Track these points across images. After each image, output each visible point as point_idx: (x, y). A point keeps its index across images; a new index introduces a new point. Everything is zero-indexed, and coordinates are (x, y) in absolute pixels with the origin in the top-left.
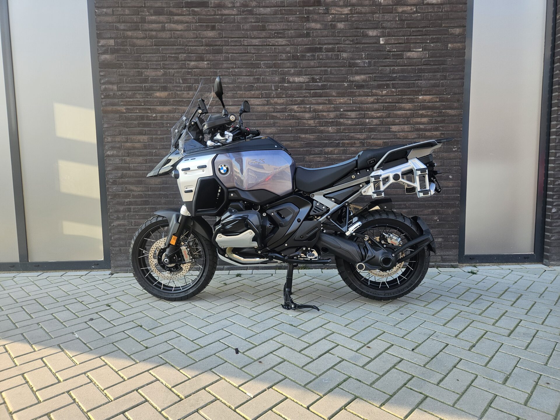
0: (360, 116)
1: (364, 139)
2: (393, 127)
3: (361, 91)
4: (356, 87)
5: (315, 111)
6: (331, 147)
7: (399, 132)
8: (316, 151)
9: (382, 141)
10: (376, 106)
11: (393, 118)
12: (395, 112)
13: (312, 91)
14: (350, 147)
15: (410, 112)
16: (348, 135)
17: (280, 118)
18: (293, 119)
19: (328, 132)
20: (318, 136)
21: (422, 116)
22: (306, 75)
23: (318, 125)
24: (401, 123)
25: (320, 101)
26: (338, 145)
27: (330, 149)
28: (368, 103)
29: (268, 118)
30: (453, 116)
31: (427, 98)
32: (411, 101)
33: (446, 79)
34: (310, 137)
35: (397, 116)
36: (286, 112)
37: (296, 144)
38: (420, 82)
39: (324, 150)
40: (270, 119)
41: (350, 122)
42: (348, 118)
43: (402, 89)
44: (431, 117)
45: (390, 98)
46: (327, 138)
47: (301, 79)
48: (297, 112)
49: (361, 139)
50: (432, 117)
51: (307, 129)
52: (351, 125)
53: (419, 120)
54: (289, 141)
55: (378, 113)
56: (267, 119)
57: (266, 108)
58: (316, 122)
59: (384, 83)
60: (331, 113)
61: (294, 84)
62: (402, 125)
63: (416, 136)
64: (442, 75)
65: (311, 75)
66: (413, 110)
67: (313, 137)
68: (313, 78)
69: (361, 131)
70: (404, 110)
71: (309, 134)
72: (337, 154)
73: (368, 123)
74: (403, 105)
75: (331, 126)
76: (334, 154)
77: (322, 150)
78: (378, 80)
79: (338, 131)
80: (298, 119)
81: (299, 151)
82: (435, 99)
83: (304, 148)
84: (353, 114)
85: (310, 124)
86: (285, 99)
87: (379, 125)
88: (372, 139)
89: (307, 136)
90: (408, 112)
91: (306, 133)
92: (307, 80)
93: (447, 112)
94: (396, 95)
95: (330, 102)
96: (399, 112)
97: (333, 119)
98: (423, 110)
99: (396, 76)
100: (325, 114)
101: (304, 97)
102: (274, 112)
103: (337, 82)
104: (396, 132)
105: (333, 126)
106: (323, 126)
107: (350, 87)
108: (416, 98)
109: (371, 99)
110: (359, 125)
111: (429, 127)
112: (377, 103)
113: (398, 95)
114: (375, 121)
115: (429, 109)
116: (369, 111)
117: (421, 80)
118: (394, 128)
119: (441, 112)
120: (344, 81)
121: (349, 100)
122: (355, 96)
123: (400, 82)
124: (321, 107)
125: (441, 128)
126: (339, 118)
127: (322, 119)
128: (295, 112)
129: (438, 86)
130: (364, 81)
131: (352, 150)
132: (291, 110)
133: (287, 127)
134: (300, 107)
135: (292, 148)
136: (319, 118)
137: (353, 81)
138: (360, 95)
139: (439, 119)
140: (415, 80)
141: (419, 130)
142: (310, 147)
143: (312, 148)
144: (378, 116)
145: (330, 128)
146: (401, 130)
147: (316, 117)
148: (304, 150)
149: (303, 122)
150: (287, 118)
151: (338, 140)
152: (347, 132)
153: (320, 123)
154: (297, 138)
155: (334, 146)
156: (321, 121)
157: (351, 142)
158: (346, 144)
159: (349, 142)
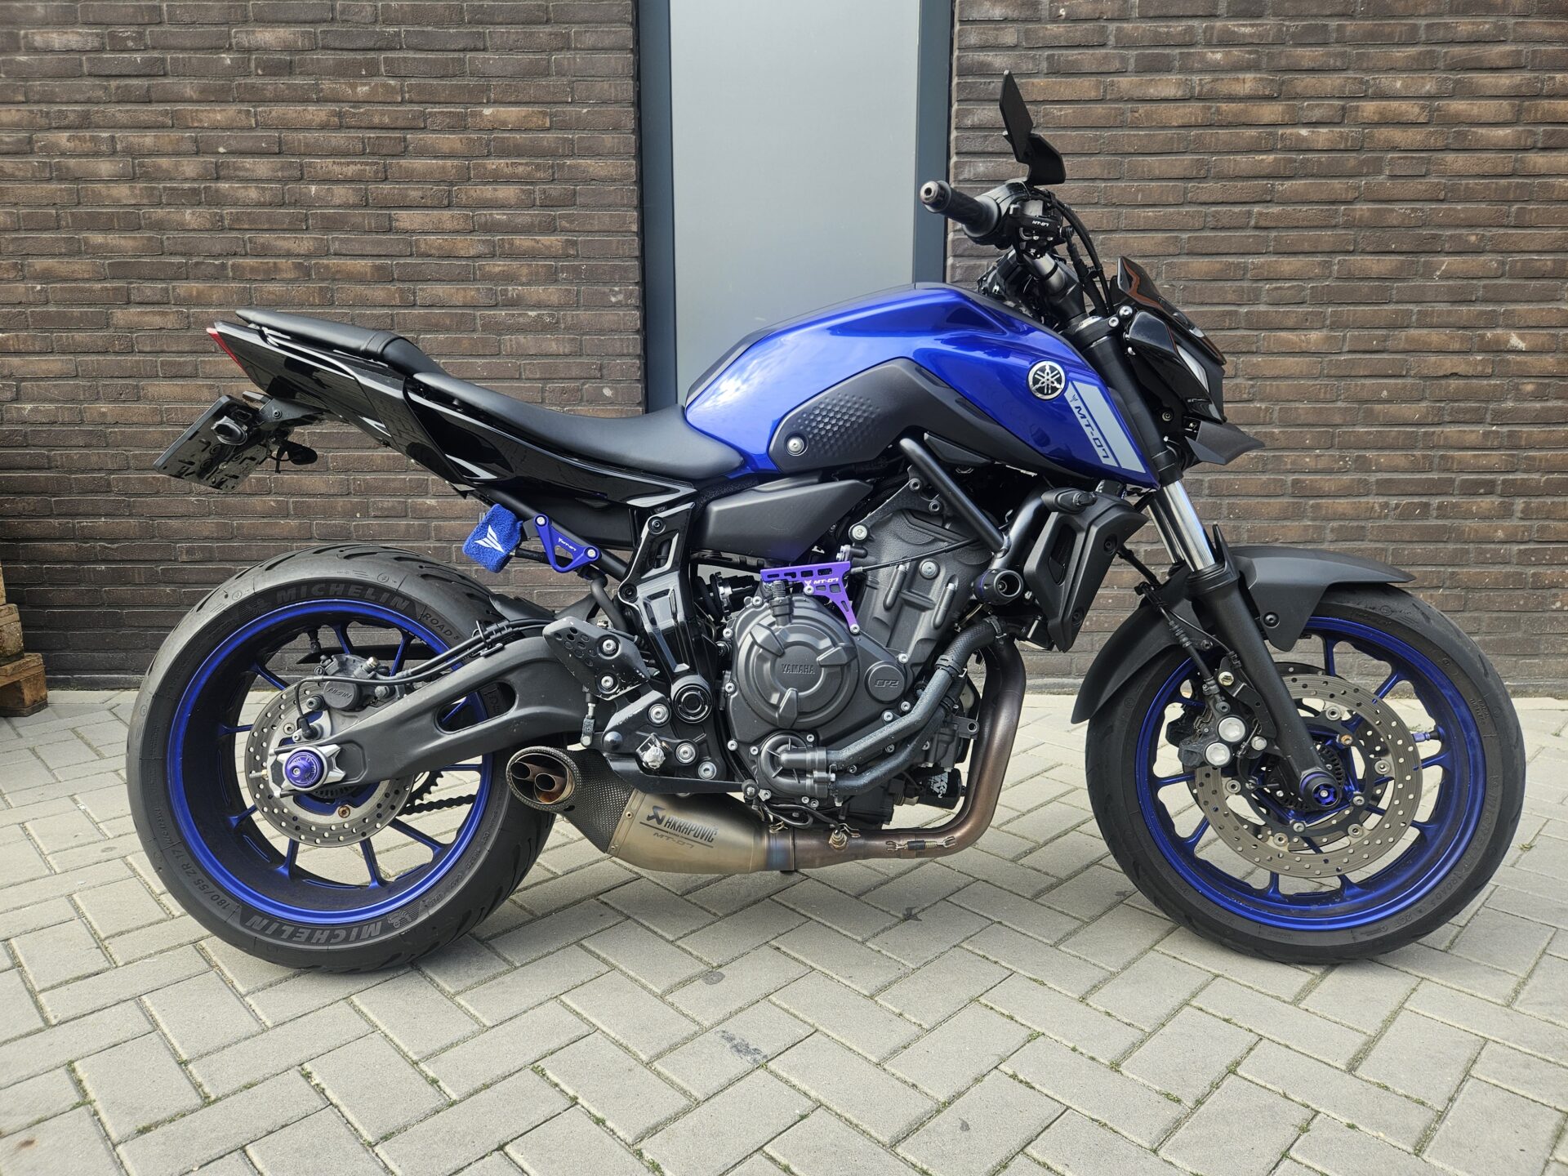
0: (286, 174)
1: (308, 256)
2: (403, 213)
3: (282, 82)
4: (263, 70)
5: (130, 152)
6: (197, 279)
7: (424, 233)
8: (148, 292)
9: (369, 262)
10: (338, 139)
11: (398, 183)
12: (402, 161)
13: (113, 83)
14: (262, 281)
15: (456, 162)
16: (250, 240)
17: (13, 175)
18: (61, 179)
19: (182, 227)
20: (150, 239)
21: (497, 179)
22: (86, 24)
23: (145, 201)
24: (429, 203)
25: (143, 117)
26: (219, 275)
27: (195, 287)
28: (307, 128)
30: (603, 180)
31: (511, 113)
32: (458, 125)
33: (569, 49)
34: (123, 242)
35: (409, 177)
36: (32, 152)
37: (76, 267)
38: (481, 55)
39: (174, 289)
41: (253, 194)
42: (247, 180)
43: (422, 81)
44: (527, 183)
45: (383, 114)
46: (180, 248)
47: (71, 38)
48: (71, 156)
49: (298, 255)
50: (532, 183)
51: (111, 216)
52: (258, 204)
53: (487, 192)
54: (53, 255)
55: (348, 164)
58: (137, 192)
59: (359, 56)
60: (184, 161)
61: (49, 57)
62: (433, 207)
63: (481, 249)
64: (556, 34)
65: (108, 25)
66: (467, 158)
67: (131, 243)
68: (113, 36)
69: (296, 226)
70: (436, 157)
71: (121, 230)
72: (221, 306)
73: (318, 197)
74: (429, 138)
75: (192, 205)
76: (210, 305)
77: (166, 290)
78: (337, 44)
79: (218, 226)
80: (77, 179)
81: (91, 290)
82: (537, 121)
83: (105, 279)
84: (262, 167)
85: (119, 200)
86: (23, 107)
87: (354, 206)
88: (335, 254)
89: (113, 239)
90: (449, 163)
91: (107, 229)
92: (92, 43)
93: (580, 165)
94: (403, 102)
95: (178, 122)
96: (419, 164)
97: (194, 180)
98: (500, 157)
99: (398, 34)
100: (164, 162)
101: (88, 101)
103: (197, 49)
104: (413, 232)
105: (199, 204)
106: (159, 204)
107: (241, 68)
108: (474, 115)
109: (316, 113)
110: (282, 205)
111: (525, 217)
112: (340, 127)
113: (411, 102)
114: (341, 193)
115: (519, 156)
116: (317, 156)
117: (485, 50)
118: (406, 219)
119: (561, 167)
120: (218, 49)
121: (243, 117)
122: (263, 101)
123: (411, 55)
124: (148, 139)
125: (564, 224)
126: (216, 180)
127: (157, 179)
128: (63, 154)
129: (546, 73)
130: (288, 49)
131: (269, 292)
132: (49, 150)
133: (40, 206)
134: (79, 139)
135: (65, 280)
136: (148, 177)
137: (249, 50)
138: (278, 100)
139: (555, 190)
140: (464, 50)
141: (489, 228)
142: (126, 278)
143: (131, 283)
144: (350, 174)
145: (188, 211)
146: (430, 227)
147: (134, 173)
148: (107, 289)
149: (93, 191)
150: (37, 174)
151: (220, 255)
152: (246, 226)
153: (152, 195)
154: (80, 247)
155: (207, 278)
156: (154, 188)
157: (261, 263)
158: (248, 269)
159: (256, 262)
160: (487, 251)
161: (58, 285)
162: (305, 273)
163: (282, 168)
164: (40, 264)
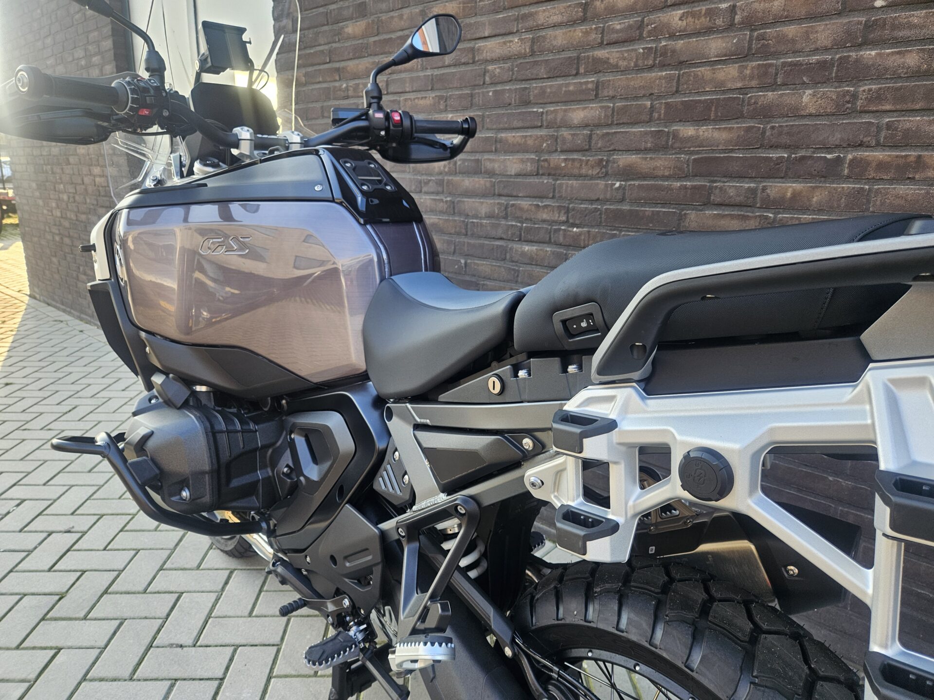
5: (751, 22)
6: (797, 177)
8: (732, 192)
14: (891, 181)
16: (889, 126)
17: (617, 66)
18: (663, 66)
19: (795, 112)
20: (749, 129)
23: (754, 83)
26: (830, 171)
27: (791, 187)
29: (582, 71)
34: (716, 134)
36: (640, 38)
37: (658, 163)
39: (764, 189)
40: (585, 74)
41: (912, 60)
42: (908, 42)
46: (785, 140)
48: (681, 37)
51: (708, 104)
54: (638, 151)
56: (577, 74)
57: (578, 32)
58: (748, 72)
60: (820, 26)
67: (724, 135)
71: (718, 120)
72: (820, 211)
75: (816, 83)
76: (805, 210)
77: (753, 191)
79: (844, 107)
80: (681, 64)
81: (669, 189)
83: (686, 177)
85: (722, 83)
89: (706, 132)
91: (702, 120)
97: (826, 49)
100: (791, 30)
102: (601, 45)
105: (826, 81)
106: (773, 86)
126: (860, 46)
127: (776, 55)
131: (897, 196)
133: (636, 98)
134: (693, 15)
135: (644, 177)
136: (765, 53)
142: (710, 175)
143: (715, 181)
145: (809, 92)
147: (750, 48)
148: (685, 187)
149: (696, 76)
150: (640, 62)
151: (837, 146)
152: (888, 107)
153: (766, 74)
154: (667, 142)
155: (810, 176)
156: (771, 65)
157: (897, 156)
158: (874, 164)
159: (889, 156)
161: (637, 183)
164: (624, 160)
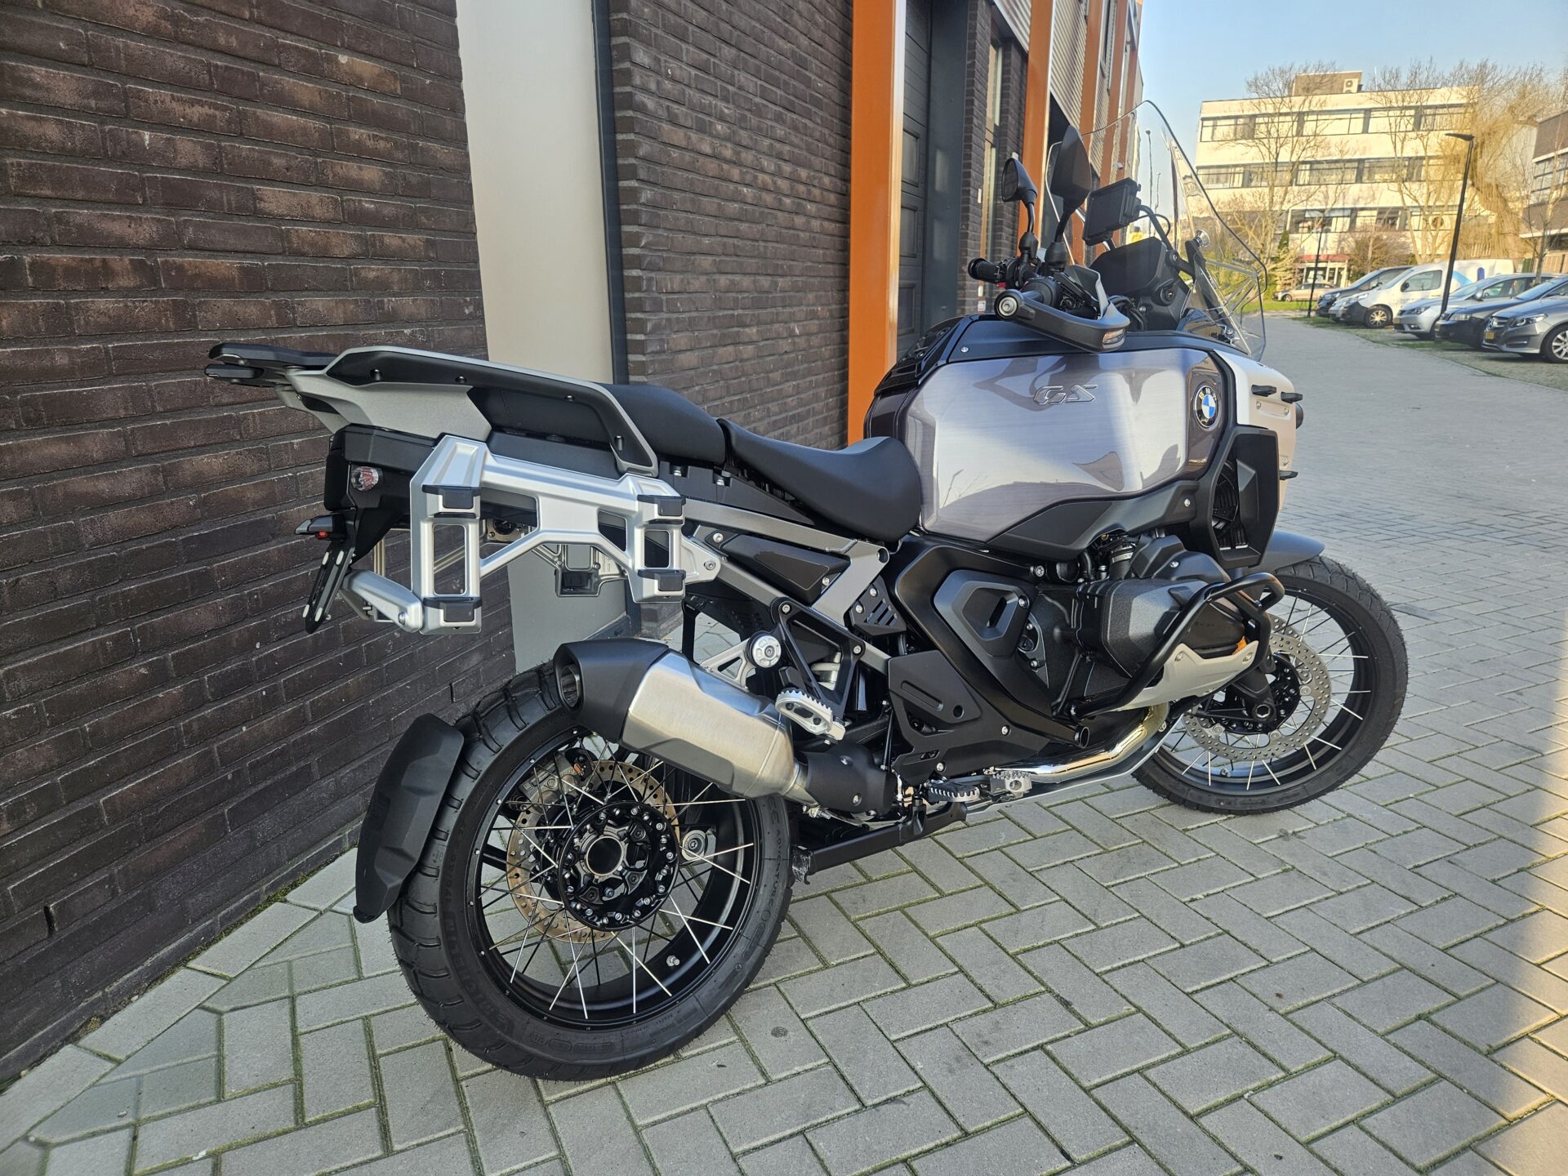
0: (102, 104)
1: (151, 248)
2: (266, 190)
7: (294, 221)
9: (233, 262)
10: (174, 58)
11: (257, 143)
12: (261, 112)
14: (89, 292)
15: (318, 124)
16: (59, 218)
21: (361, 154)
24: (294, 176)
26: (8, 281)
28: (132, 30)
30: (449, 170)
31: (365, 67)
32: (314, 69)
35: (270, 135)
41: (51, 131)
44: (388, 164)
45: (229, 31)
49: (137, 248)
50: (391, 165)
52: (63, 153)
53: (353, 170)
55: (192, 103)
62: (300, 185)
66: (328, 119)
69: (125, 199)
70: (295, 112)
73: (155, 152)
74: (288, 82)
82: (390, 84)
84: (63, 85)
87: (206, 172)
88: (191, 248)
90: (310, 122)
93: (430, 149)
94: (254, 20)
96: (280, 118)
98: (361, 125)
104: (281, 219)
108: (329, 59)
110: (109, 160)
112: (177, 40)
113: (260, 22)
114: (188, 149)
115: (379, 126)
116: (147, 81)
118: (275, 198)
119: (415, 148)
125: (423, 219)
129: (391, 23)
131: (100, 313)
141: (358, 218)
144: (195, 119)
146: (297, 212)
151: (6, 243)
152: (48, 192)
157: (82, 260)
158: (60, 270)
159: (74, 259)
160: (359, 251)
162: (149, 276)
163: (95, 94)
